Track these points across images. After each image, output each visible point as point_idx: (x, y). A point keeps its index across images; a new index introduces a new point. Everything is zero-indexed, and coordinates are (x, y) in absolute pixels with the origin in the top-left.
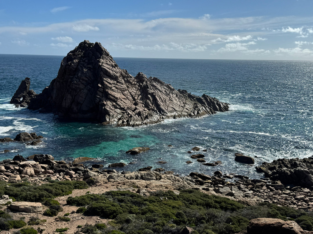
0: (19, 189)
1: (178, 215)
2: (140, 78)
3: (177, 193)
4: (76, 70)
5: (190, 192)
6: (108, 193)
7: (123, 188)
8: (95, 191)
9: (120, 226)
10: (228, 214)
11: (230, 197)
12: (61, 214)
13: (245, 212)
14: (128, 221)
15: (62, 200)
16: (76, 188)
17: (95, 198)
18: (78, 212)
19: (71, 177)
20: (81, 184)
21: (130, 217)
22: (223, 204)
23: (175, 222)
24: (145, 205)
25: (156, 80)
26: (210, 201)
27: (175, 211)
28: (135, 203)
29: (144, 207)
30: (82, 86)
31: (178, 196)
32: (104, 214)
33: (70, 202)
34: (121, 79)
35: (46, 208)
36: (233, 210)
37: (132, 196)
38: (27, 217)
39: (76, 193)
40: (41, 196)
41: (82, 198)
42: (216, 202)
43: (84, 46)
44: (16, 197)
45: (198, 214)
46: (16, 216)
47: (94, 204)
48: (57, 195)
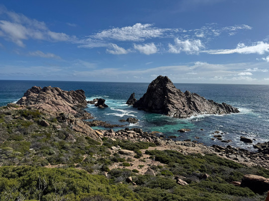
0: (124, 144)
1: (202, 167)
2: (187, 93)
3: (203, 155)
4: (155, 89)
5: (211, 155)
6: (165, 151)
7: (174, 149)
8: (159, 148)
9: (170, 168)
10: (232, 170)
11: (235, 161)
12: (142, 158)
13: (242, 170)
14: (174, 166)
15: (143, 151)
16: (150, 146)
17: (158, 152)
18: (150, 158)
19: (150, 140)
20: (153, 144)
21: (176, 164)
22: (230, 164)
23: (200, 170)
24: (184, 159)
25: (195, 94)
26: (222, 161)
27: (200, 165)
28: (179, 158)
29: (183, 160)
30: (157, 97)
31: (203, 157)
32: (163, 162)
33: (147, 153)
34: (177, 94)
35: (136, 154)
36: (235, 168)
37: (178, 154)
38: (127, 157)
39: (150, 149)
40: (134, 148)
41: (152, 151)
42: (226, 162)
43: (159, 78)
44: (123, 147)
45: (214, 168)
46: (122, 156)
47: (158, 155)
48: (141, 148)
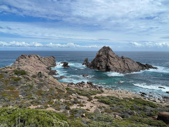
0: (81, 92)
1: (132, 106)
2: (122, 58)
3: (133, 99)
4: (102, 55)
5: (138, 99)
6: (108, 96)
7: (113, 95)
8: (104, 95)
9: (111, 107)
10: (152, 109)
11: (154, 102)
12: (92, 101)
13: (158, 108)
14: (113, 106)
16: (98, 93)
17: (103, 98)
18: (98, 101)
19: (97, 89)
20: (100, 92)
21: (114, 105)
22: (151, 105)
23: (130, 109)
24: (120, 102)
25: (128, 58)
26: (146, 103)
28: (117, 101)
29: (119, 103)
30: (103, 60)
31: (133, 100)
32: (106, 103)
33: (95, 98)
34: (116, 58)
35: (88, 99)
36: (154, 107)
37: (116, 98)
38: (82, 101)
39: (98, 95)
40: (87, 95)
41: (99, 97)
42: (148, 103)
43: (104, 48)
44: (79, 94)
45: (140, 107)
46: (79, 100)
48: (92, 95)
